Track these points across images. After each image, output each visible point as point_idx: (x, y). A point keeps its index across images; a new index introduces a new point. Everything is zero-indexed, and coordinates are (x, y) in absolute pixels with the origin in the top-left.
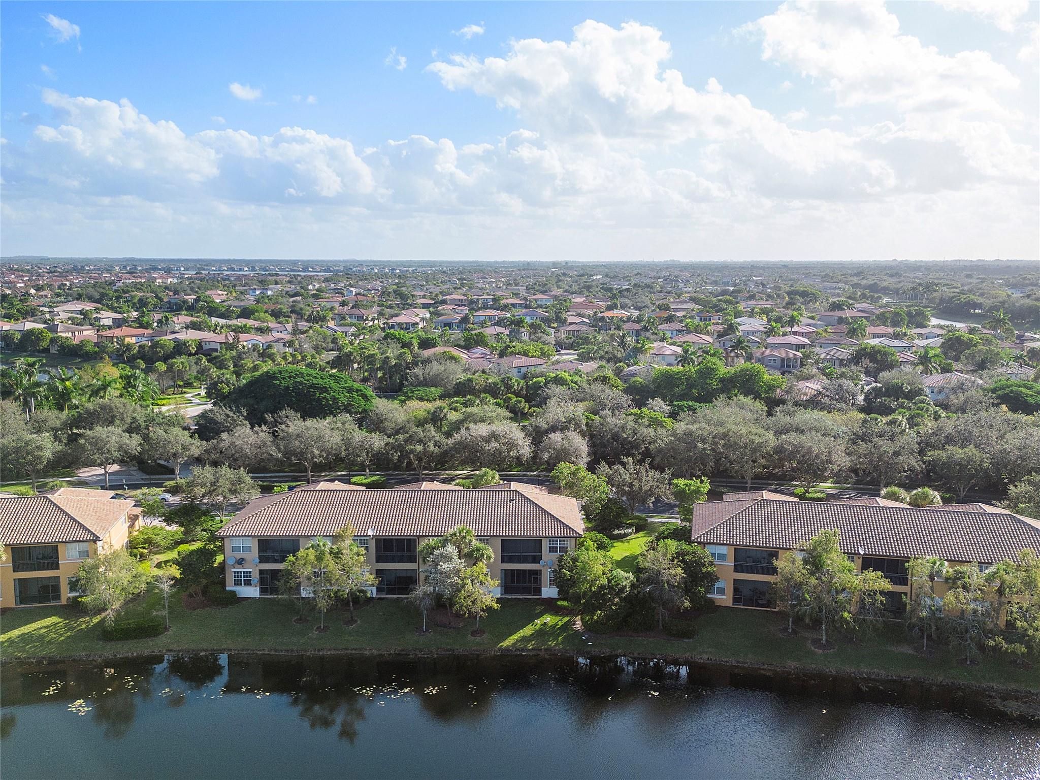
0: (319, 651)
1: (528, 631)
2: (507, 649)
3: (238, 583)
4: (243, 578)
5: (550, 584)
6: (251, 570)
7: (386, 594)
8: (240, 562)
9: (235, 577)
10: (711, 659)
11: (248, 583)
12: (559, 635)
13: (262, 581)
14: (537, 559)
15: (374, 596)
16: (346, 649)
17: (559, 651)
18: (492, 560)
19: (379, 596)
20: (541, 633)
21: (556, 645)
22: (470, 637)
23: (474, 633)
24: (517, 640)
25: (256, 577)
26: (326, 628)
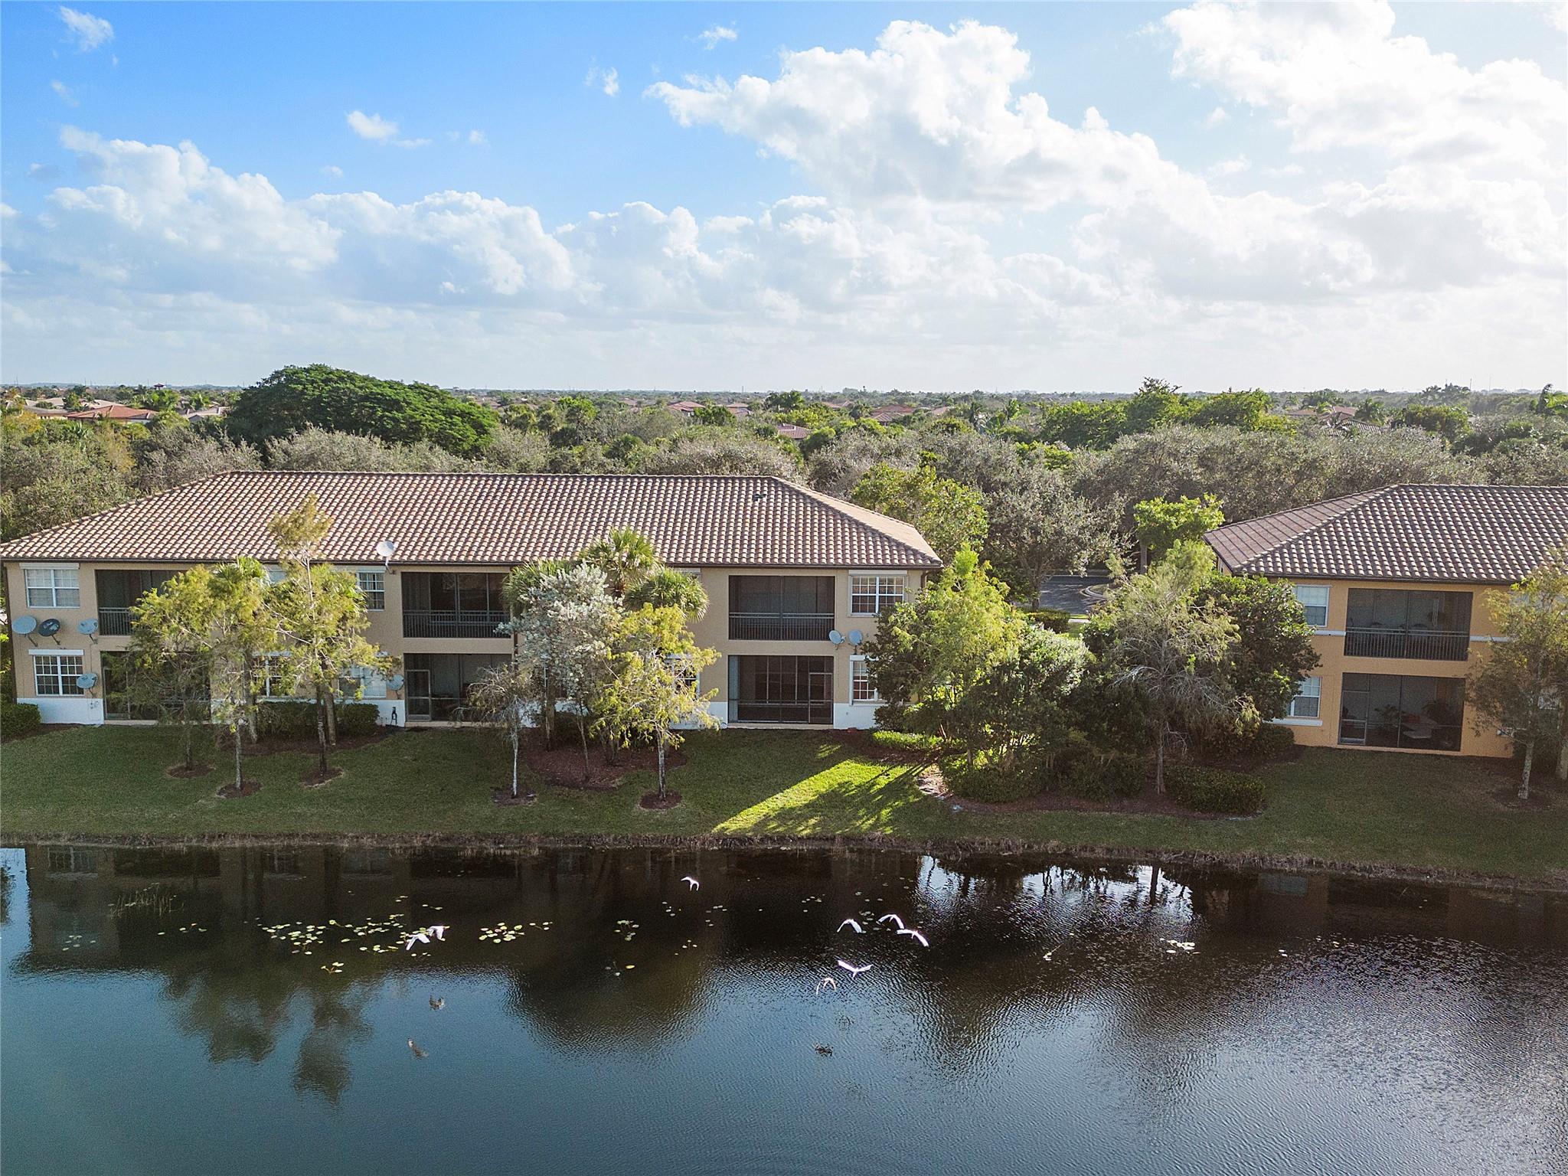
0: (212, 838)
1: (799, 794)
2: (740, 838)
3: (47, 687)
4: (60, 675)
5: (856, 696)
6: (79, 653)
7: (433, 719)
8: (48, 629)
9: (39, 670)
10: (1319, 864)
11: (72, 688)
12: (881, 805)
13: (111, 683)
14: (822, 631)
15: (401, 722)
16: (290, 836)
17: (885, 839)
18: (702, 612)
19: (414, 724)
20: (833, 801)
21: (874, 827)
22: (638, 807)
23: (647, 802)
24: (767, 816)
25: (93, 668)
26: (246, 789)
